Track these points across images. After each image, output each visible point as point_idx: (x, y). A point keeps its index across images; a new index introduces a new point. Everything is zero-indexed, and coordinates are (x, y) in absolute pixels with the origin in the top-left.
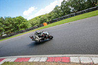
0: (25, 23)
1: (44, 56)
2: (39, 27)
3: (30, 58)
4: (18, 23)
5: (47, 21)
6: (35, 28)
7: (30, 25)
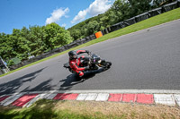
0: (62, 35)
1: (102, 91)
2: (87, 40)
3: (78, 94)
5: (103, 28)
6: (80, 43)
7: (70, 38)
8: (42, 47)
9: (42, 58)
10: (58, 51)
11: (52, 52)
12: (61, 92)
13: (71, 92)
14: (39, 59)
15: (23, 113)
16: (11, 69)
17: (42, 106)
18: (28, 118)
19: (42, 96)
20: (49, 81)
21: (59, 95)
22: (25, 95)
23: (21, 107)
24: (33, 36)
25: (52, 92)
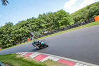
0: (66, 18)
2: (86, 22)
4: (58, 19)
6: (80, 25)
8: (52, 26)
10: (63, 30)
11: (59, 30)
14: (50, 34)
16: (35, 38)
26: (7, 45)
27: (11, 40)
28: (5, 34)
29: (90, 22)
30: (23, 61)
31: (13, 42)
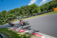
7: (40, 10)
8: (28, 13)
9: (28, 17)
11: (32, 15)
12: (34, 32)
13: (39, 33)
15: (21, 35)
16: (19, 20)
17: (27, 35)
18: (23, 37)
19: (27, 31)
20: (30, 27)
21: (34, 33)
22: (22, 29)
23: (21, 33)
24: (26, 9)
25: (31, 31)
26: (3, 23)
27: (5, 20)
28: (2, 17)
29: (50, 11)
30: (12, 32)
31: (6, 21)
